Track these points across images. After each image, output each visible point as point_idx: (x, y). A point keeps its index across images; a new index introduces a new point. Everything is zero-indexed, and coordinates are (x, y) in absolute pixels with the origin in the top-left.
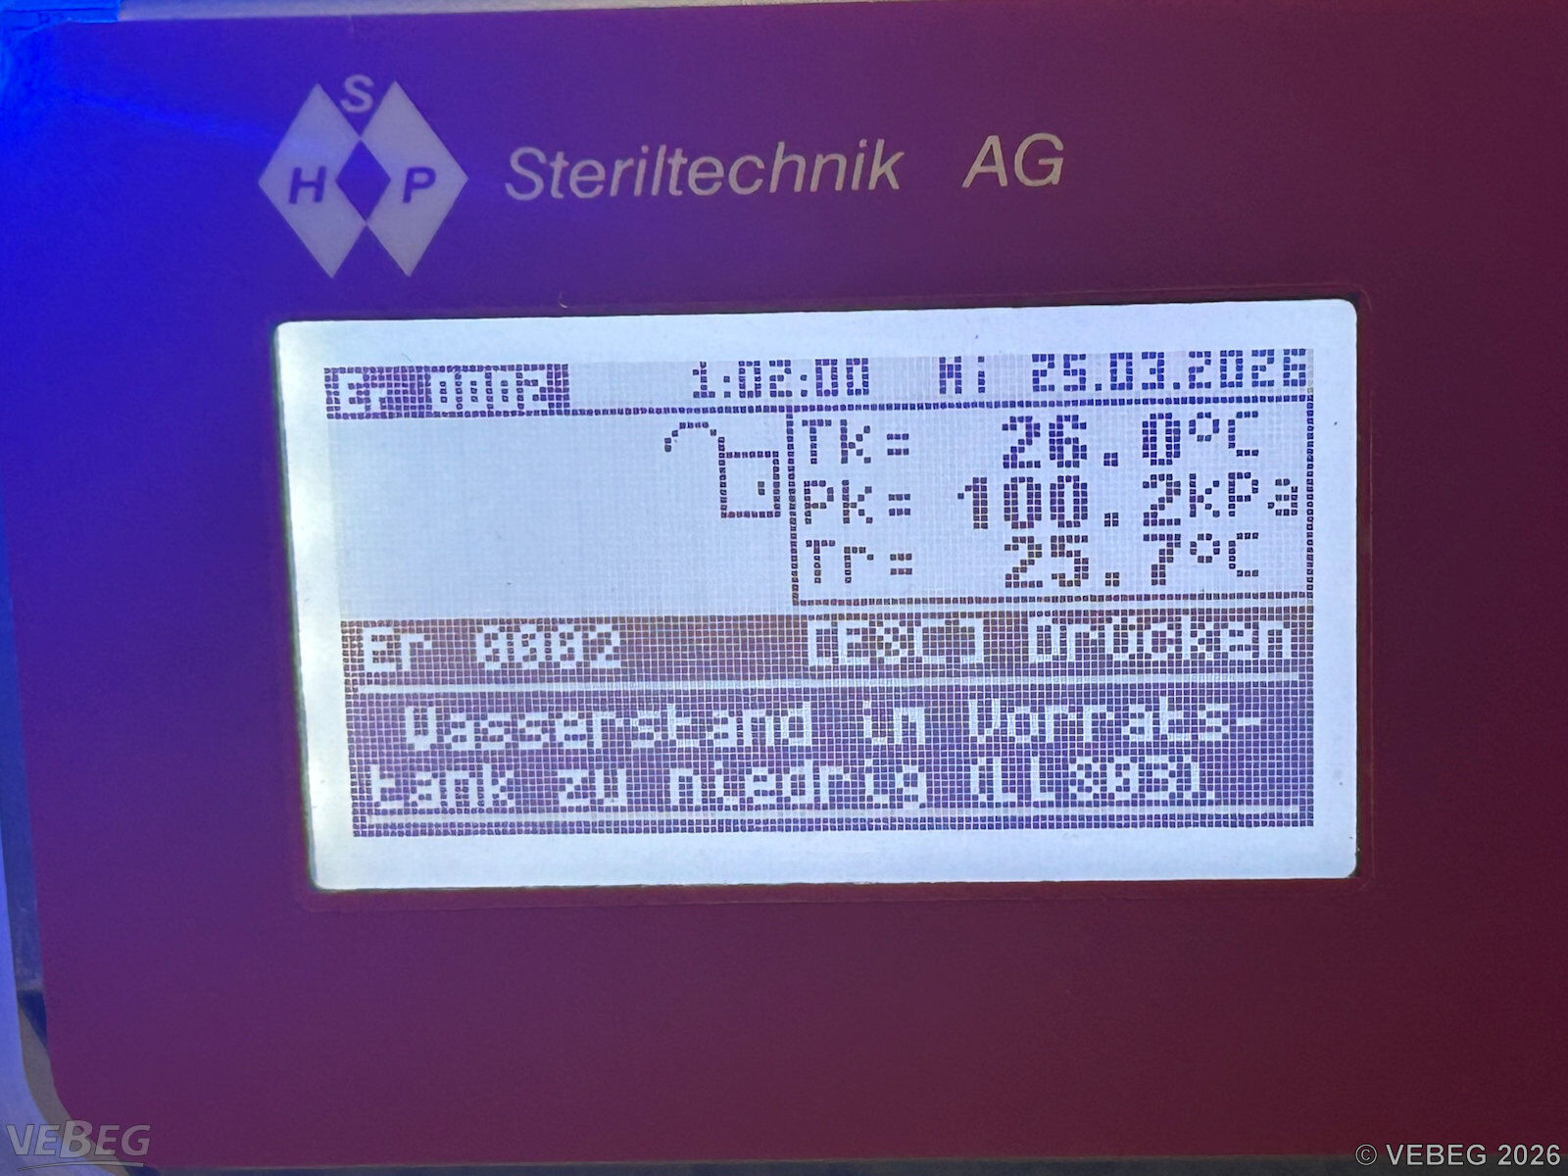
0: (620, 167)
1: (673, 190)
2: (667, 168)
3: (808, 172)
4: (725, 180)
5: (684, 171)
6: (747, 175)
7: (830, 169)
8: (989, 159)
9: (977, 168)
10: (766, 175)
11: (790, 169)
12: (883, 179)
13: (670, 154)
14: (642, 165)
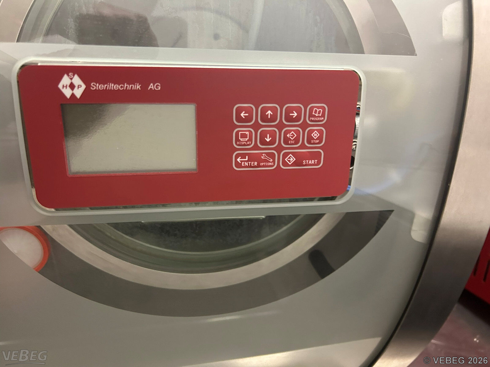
0: (105, 86)
1: (112, 89)
2: (111, 86)
3: (129, 87)
4: (119, 88)
5: (114, 86)
6: (121, 87)
7: (132, 87)
8: (151, 86)
9: (150, 87)
10: (124, 87)
11: (127, 87)
12: (138, 88)
13: (112, 84)
14: (108, 86)
